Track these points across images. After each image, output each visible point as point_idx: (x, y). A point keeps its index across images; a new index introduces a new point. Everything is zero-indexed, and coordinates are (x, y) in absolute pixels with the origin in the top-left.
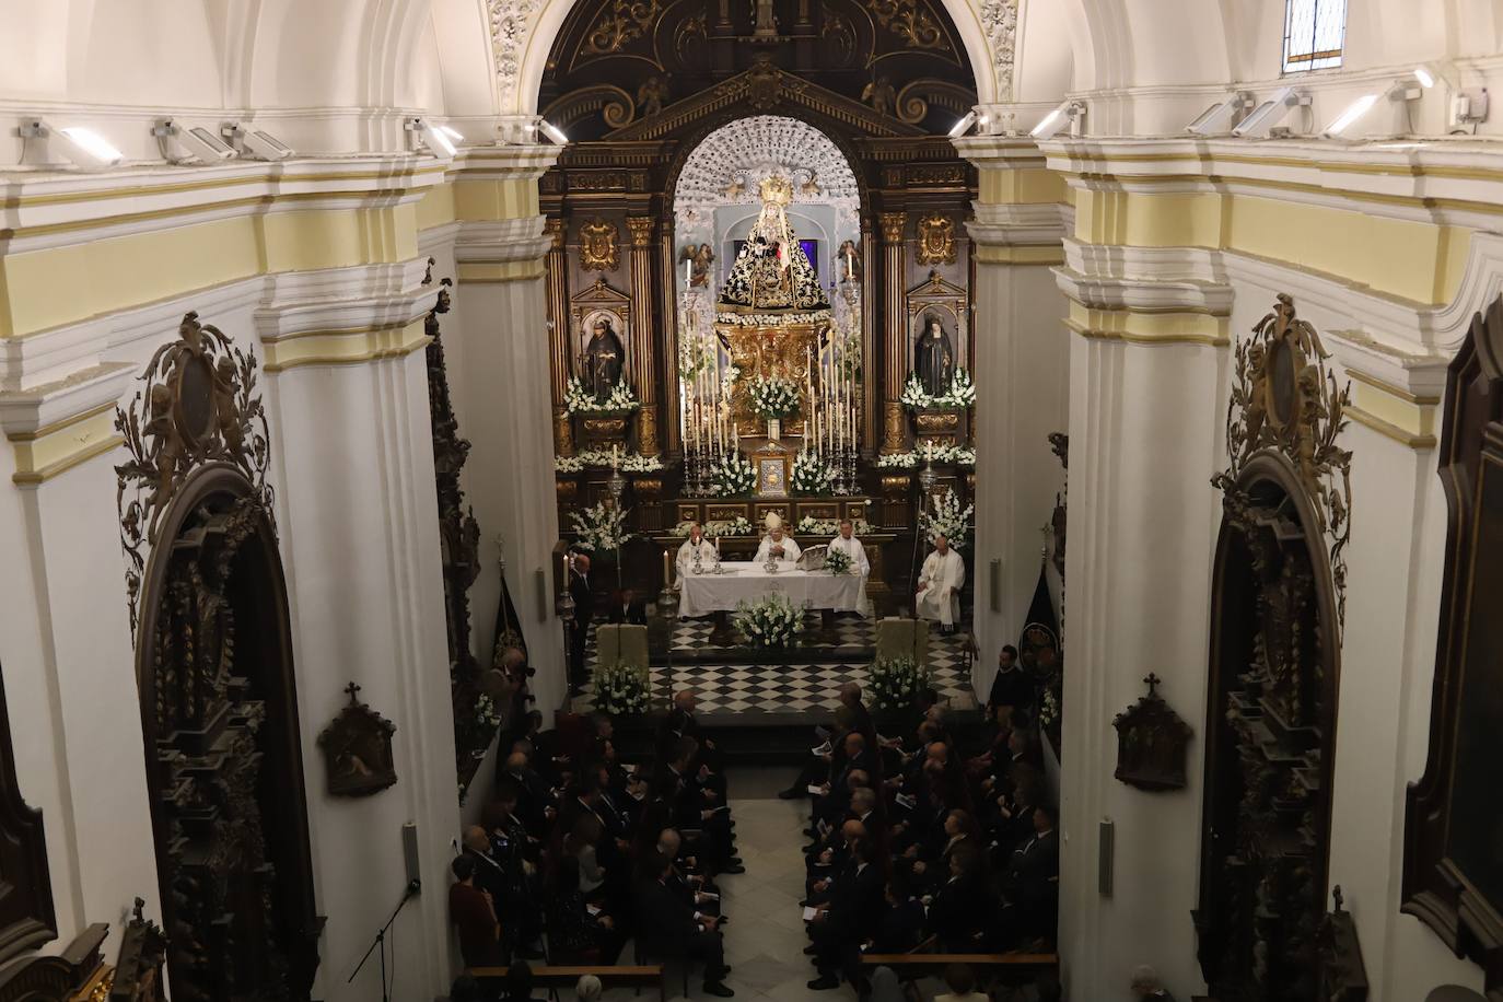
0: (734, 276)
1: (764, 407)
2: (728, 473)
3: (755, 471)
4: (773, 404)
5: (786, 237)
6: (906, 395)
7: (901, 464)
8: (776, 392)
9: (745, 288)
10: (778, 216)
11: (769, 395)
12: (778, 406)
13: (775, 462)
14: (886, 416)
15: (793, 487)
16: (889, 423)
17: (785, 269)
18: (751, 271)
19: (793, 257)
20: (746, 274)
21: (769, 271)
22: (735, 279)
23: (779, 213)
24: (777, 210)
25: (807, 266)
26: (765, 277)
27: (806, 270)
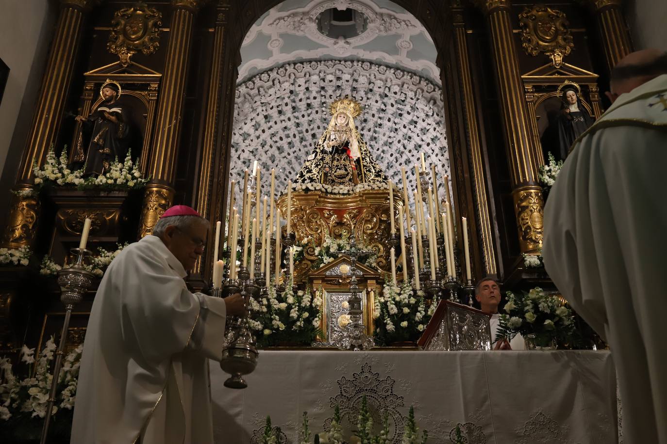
2: (275, 304)
10: (347, 125)
14: (520, 209)
15: (378, 330)
16: (526, 218)
17: (355, 162)
18: (319, 167)
19: (363, 157)
20: (314, 171)
21: (338, 166)
22: (302, 179)
23: (348, 121)
24: (346, 119)
25: (377, 167)
26: (334, 171)
27: (377, 171)
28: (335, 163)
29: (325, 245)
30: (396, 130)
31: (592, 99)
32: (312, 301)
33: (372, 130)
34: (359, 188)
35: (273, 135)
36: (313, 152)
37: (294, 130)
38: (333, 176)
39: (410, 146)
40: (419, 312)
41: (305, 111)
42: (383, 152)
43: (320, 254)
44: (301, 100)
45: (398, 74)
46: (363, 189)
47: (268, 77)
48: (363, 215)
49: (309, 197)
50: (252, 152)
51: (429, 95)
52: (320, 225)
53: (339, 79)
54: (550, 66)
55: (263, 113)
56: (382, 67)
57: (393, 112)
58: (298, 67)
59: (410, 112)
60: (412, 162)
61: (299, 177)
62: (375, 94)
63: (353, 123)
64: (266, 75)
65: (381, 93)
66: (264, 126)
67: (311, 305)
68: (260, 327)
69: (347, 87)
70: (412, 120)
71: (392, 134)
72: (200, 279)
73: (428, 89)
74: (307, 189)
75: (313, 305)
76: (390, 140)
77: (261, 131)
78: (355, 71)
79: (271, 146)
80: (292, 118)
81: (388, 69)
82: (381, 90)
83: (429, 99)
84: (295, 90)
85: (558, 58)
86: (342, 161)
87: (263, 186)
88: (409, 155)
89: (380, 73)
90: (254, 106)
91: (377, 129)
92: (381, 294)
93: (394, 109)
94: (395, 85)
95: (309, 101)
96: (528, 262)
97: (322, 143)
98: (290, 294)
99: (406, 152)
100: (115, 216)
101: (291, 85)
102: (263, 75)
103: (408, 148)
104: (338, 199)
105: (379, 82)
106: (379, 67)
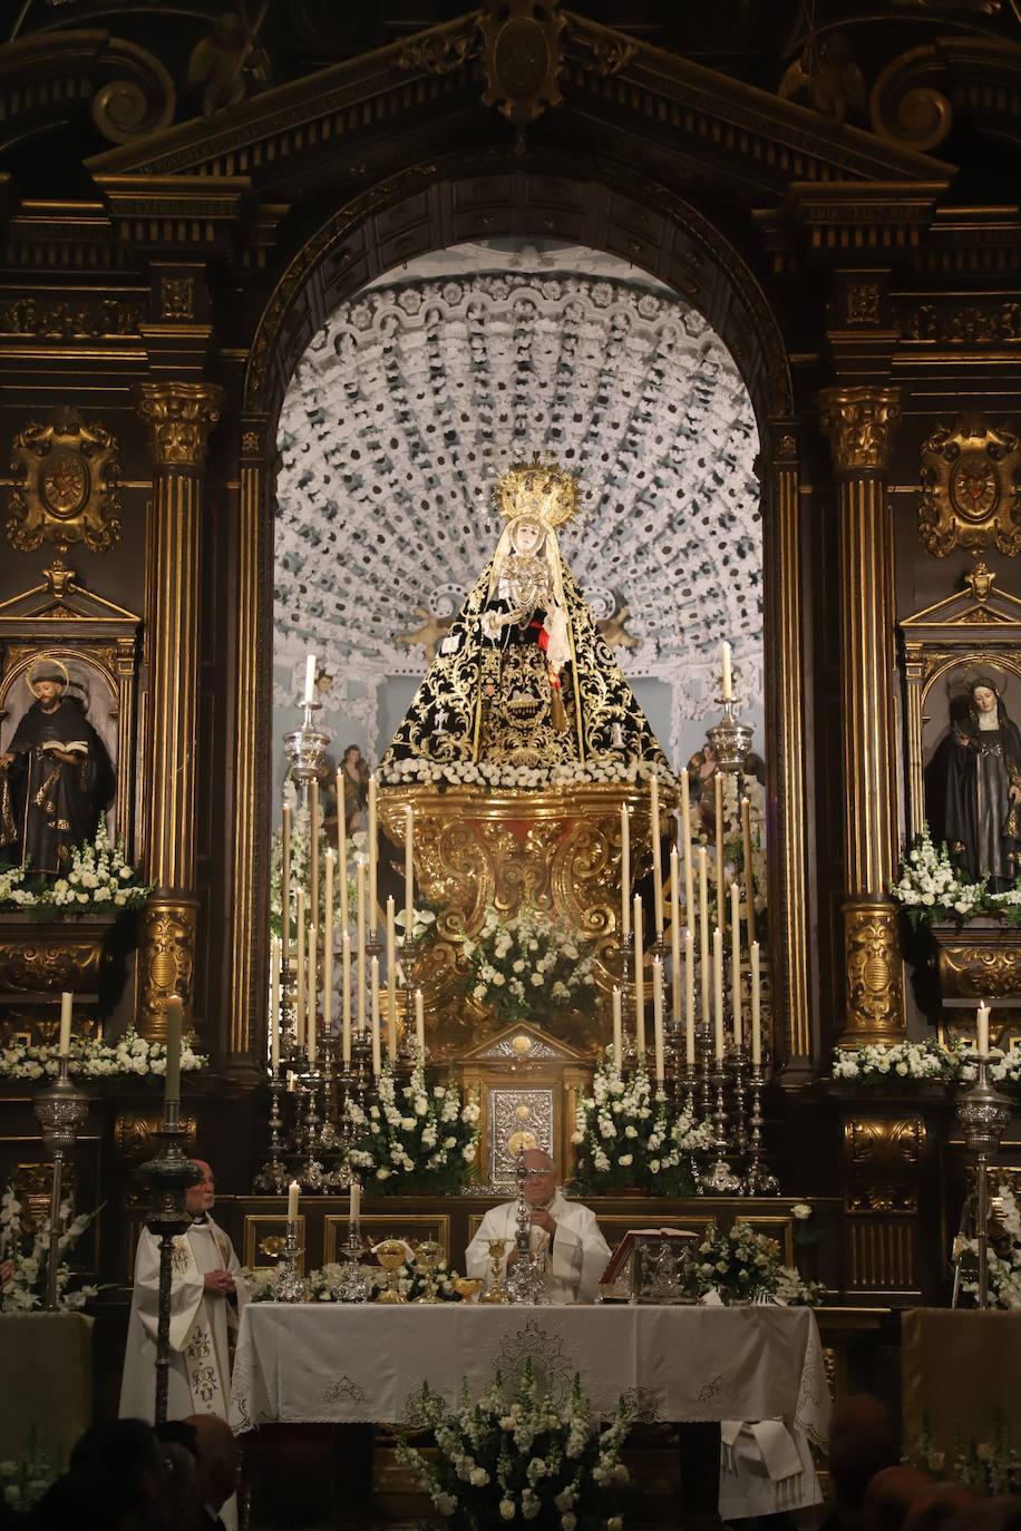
0: (427, 698)
1: (499, 979)
2: (395, 1117)
3: (472, 1113)
4: (525, 977)
5: (561, 600)
6: (906, 883)
7: (902, 1069)
8: (534, 946)
9: (454, 725)
10: (540, 554)
11: (514, 952)
12: (537, 980)
13: (531, 1095)
14: (852, 947)
15: (581, 1164)
16: (859, 966)
18: (471, 680)
19: (580, 651)
20: (457, 688)
21: (517, 679)
22: (429, 707)
24: (540, 537)
25: (615, 675)
26: (508, 694)
27: (613, 686)
28: (510, 672)
29: (485, 933)
30: (694, 433)
32: (461, 1109)
33: (624, 426)
34: (563, 776)
35: (333, 452)
37: (394, 430)
38: (504, 708)
40: (656, 1133)
41: (425, 383)
42: (657, 482)
43: (475, 958)
45: (694, 322)
46: (571, 781)
48: (573, 837)
52: (472, 856)
54: (965, 598)
55: (305, 408)
57: (682, 394)
58: (407, 298)
61: (421, 700)
63: (556, 549)
67: (459, 1119)
68: (369, 1162)
70: (737, 421)
71: (681, 442)
72: (251, 1064)
74: (443, 782)
75: (464, 1119)
76: (676, 456)
77: (299, 451)
78: (571, 306)
79: (327, 480)
80: (388, 404)
85: (982, 581)
87: (303, 590)
88: (731, 502)
89: (641, 316)
91: (639, 425)
92: (590, 1093)
95: (437, 363)
97: (476, 608)
98: (421, 1093)
99: (723, 491)
100: (95, 956)
104: (514, 798)
105: (637, 340)
106: (637, 300)
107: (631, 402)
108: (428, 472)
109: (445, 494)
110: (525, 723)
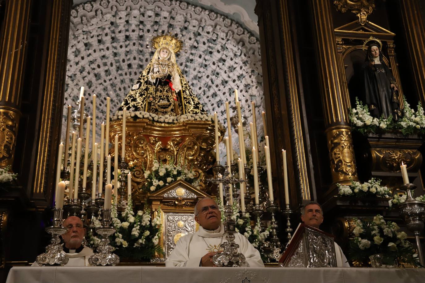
2: (118, 223)
3: (158, 221)
7: (373, 190)
10: (169, 59)
14: (333, 145)
16: (338, 153)
17: (176, 94)
18: (144, 96)
19: (184, 90)
20: (138, 100)
21: (161, 96)
22: (127, 106)
23: (170, 56)
24: (169, 54)
25: (196, 99)
26: (158, 101)
27: (196, 103)
28: (159, 94)
29: (154, 169)
30: (206, 66)
31: (389, 54)
32: (150, 221)
33: (184, 64)
34: (183, 118)
35: (91, 62)
36: (138, 82)
37: (112, 59)
38: (156, 105)
39: (218, 81)
40: (246, 232)
41: (123, 42)
42: (193, 84)
43: (150, 177)
44: (120, 32)
45: (212, 16)
46: (187, 119)
47: (91, 7)
48: (186, 143)
49: (137, 124)
50: (71, 77)
51: (239, 37)
52: (145, 150)
53: (157, 15)
54: (356, 23)
55: (83, 41)
56: (198, 8)
57: (204, 50)
59: (220, 50)
60: (218, 96)
61: (124, 104)
62: (190, 32)
63: (174, 58)
64: (90, 5)
65: (195, 32)
66: (84, 53)
67: (150, 224)
69: (165, 23)
70: (221, 58)
71: (202, 70)
72: (44, 198)
73: (238, 31)
74: (136, 117)
75: (153, 224)
76: (200, 75)
77: (80, 58)
78: (173, 9)
79: (89, 73)
80: (110, 48)
81: (204, 10)
82: (196, 29)
83: (238, 41)
84: (116, 22)
85: (363, 16)
86: (165, 93)
88: (216, 89)
89: (196, 13)
90: (75, 34)
91: (188, 64)
93: (205, 47)
94: (209, 25)
95: (127, 34)
96: (342, 191)
97: (146, 74)
98: (131, 213)
99: (214, 86)
101: (112, 17)
102: (86, 5)
103: (215, 83)
104: (163, 127)
105: (194, 21)
106: (195, 8)
107: (187, 55)
108: (122, 78)
109: (126, 86)
110: (165, 110)
